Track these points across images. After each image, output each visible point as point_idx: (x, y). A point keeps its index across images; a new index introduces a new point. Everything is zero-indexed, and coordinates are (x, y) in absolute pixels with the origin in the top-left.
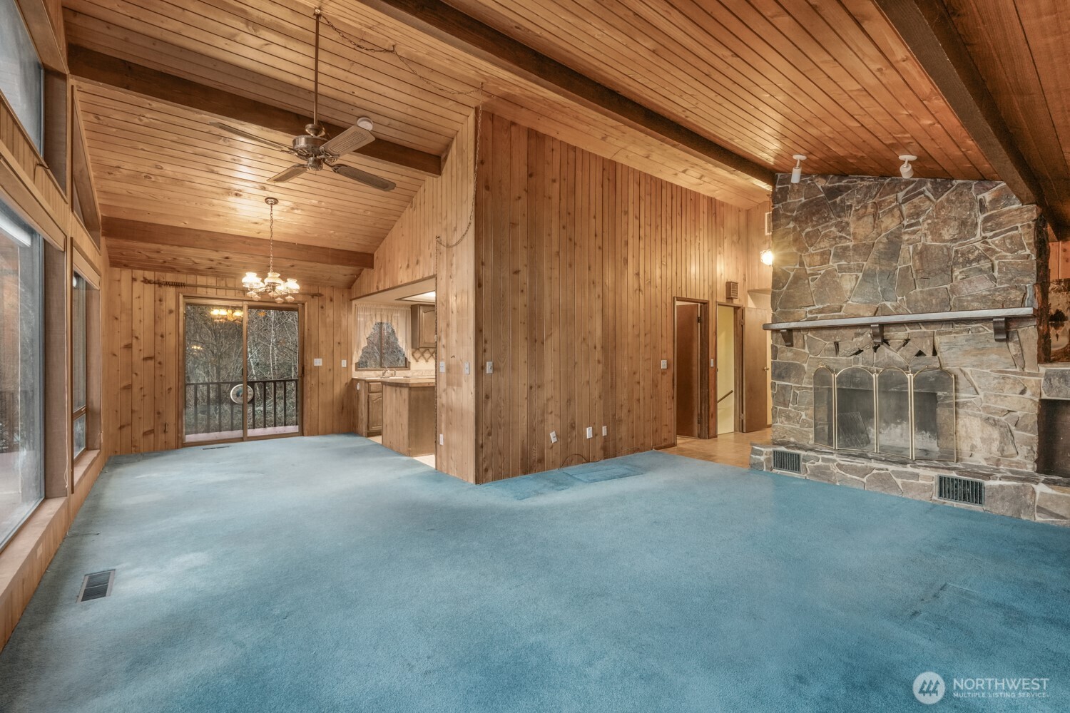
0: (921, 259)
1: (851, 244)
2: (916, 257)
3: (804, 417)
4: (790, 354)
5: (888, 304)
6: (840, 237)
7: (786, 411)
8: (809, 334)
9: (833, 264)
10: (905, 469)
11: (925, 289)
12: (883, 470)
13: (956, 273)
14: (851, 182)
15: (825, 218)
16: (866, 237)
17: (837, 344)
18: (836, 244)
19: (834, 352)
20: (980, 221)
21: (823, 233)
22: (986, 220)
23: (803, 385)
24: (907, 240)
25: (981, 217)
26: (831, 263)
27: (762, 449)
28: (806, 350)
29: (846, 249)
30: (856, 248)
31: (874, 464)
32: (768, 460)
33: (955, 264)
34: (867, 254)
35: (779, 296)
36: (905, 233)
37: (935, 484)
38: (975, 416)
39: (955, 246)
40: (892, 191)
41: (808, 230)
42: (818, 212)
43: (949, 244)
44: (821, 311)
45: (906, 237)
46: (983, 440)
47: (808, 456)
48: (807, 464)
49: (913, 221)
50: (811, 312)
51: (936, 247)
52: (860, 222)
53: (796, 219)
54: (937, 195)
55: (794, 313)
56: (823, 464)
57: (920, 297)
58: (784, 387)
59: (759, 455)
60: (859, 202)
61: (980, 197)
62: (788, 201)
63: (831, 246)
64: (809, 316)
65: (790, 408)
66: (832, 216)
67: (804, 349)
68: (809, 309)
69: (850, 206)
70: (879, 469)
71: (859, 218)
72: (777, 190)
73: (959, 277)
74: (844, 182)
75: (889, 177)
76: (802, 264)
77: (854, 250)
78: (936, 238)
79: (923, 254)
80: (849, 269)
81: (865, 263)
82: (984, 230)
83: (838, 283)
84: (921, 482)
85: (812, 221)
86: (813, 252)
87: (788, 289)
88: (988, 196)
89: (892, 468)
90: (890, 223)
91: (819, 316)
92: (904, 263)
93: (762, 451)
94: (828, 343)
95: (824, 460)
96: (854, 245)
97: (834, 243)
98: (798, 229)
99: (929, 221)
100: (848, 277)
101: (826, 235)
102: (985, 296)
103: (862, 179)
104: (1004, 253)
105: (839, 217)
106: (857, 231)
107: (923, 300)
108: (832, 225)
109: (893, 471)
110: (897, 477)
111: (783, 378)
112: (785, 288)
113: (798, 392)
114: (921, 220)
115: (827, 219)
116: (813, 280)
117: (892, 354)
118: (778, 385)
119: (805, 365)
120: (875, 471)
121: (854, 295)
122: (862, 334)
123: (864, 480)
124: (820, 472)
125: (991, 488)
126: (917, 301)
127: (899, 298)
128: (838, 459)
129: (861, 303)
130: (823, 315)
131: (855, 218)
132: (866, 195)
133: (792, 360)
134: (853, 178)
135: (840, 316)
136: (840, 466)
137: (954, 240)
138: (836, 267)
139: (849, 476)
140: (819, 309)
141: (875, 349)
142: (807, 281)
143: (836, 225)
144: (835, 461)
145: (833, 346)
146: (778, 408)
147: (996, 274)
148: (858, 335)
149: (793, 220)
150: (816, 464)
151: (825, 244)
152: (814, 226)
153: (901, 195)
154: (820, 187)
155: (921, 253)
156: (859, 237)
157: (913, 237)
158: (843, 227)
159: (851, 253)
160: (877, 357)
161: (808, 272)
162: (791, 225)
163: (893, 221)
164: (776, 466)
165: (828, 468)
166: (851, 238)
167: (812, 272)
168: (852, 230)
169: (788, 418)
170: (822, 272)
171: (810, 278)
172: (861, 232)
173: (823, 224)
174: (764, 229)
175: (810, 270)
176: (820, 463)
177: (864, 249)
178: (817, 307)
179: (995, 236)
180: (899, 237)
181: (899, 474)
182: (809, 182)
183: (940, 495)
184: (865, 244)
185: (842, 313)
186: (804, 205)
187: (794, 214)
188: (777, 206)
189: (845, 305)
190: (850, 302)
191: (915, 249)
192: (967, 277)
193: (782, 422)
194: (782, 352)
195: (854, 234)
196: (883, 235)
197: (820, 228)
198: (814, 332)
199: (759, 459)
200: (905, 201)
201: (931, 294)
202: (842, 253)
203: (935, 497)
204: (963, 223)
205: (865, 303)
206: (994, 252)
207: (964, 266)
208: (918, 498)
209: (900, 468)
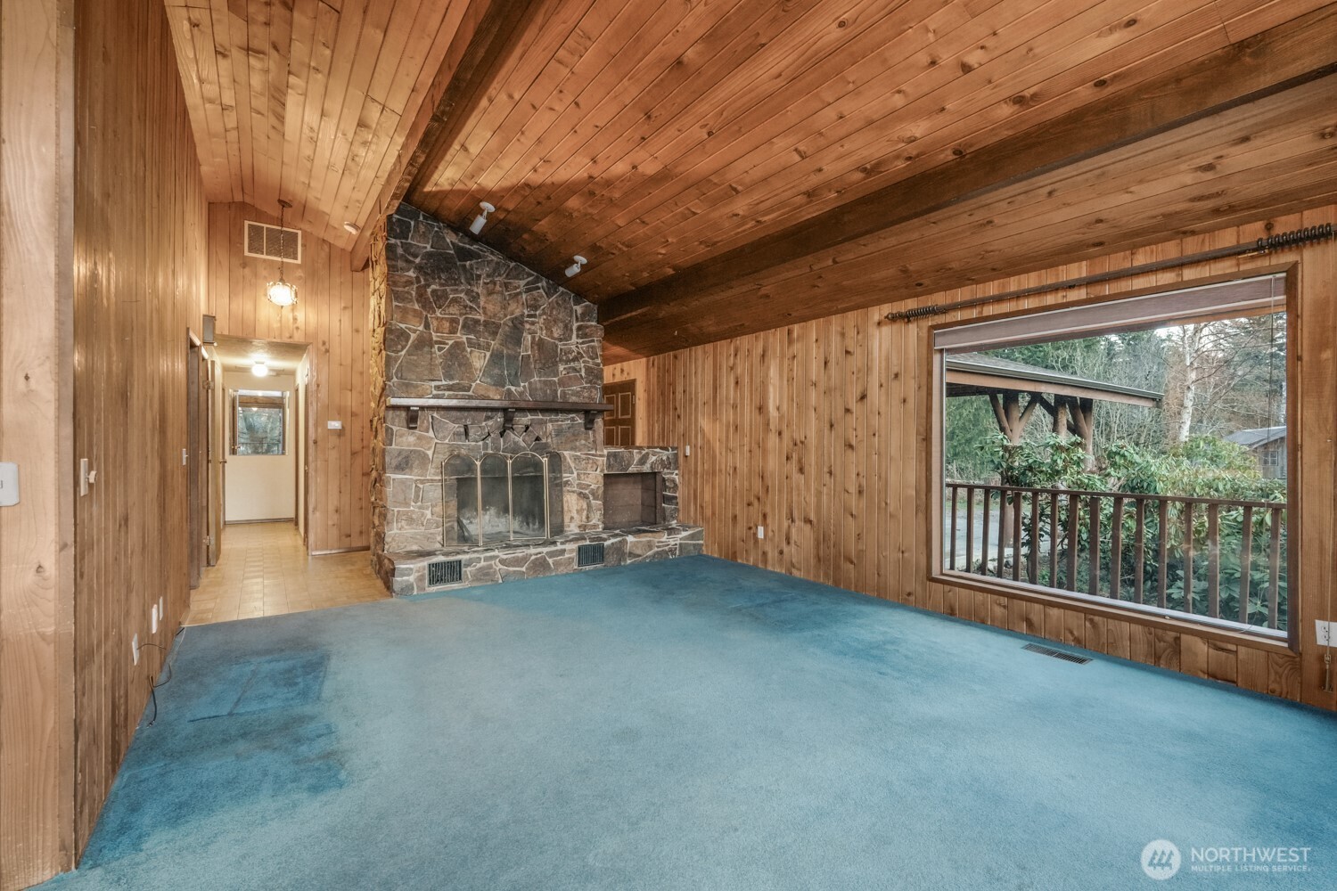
0: (539, 350)
1: (482, 318)
2: (536, 347)
3: (429, 516)
4: (412, 439)
5: (513, 388)
6: (471, 308)
7: (408, 512)
8: (435, 415)
9: (462, 337)
10: (555, 548)
11: (542, 379)
12: (540, 553)
13: (561, 368)
14: (481, 250)
15: (455, 280)
16: (495, 315)
17: (466, 428)
18: (466, 314)
19: (463, 437)
20: (574, 328)
21: (451, 296)
22: (579, 328)
23: (428, 478)
24: (529, 329)
25: (575, 325)
26: (459, 335)
27: (412, 566)
28: (431, 434)
29: (477, 322)
30: (486, 324)
31: (532, 550)
32: (421, 579)
33: (561, 360)
34: (495, 334)
35: (396, 361)
36: (527, 322)
37: (574, 554)
38: (573, 492)
39: (560, 345)
40: (517, 277)
41: (433, 287)
42: (447, 270)
43: (557, 342)
44: (450, 388)
45: (527, 326)
46: (578, 511)
47: (471, 559)
48: (469, 569)
49: (532, 313)
50: (438, 388)
51: (549, 341)
52: (490, 298)
53: (419, 268)
54: (549, 295)
55: (417, 386)
56: (485, 564)
57: (538, 386)
58: (403, 482)
59: (409, 575)
60: (488, 276)
61: (575, 307)
62: (409, 241)
63: (461, 315)
64: (435, 392)
65: (412, 508)
66: (462, 281)
67: (428, 432)
68: (433, 384)
69: (479, 277)
70: (537, 554)
71: (490, 293)
72: (394, 220)
73: (563, 373)
74: (474, 247)
75: (515, 261)
76: (427, 326)
77: (485, 326)
78: (549, 333)
79: (540, 345)
80: (479, 346)
81: (493, 342)
82: (578, 336)
83: (468, 359)
84: (567, 556)
85: (440, 278)
86: (439, 315)
87: (409, 353)
88: (579, 309)
89: (545, 550)
90: (516, 309)
91: (447, 393)
92: (526, 351)
93: (411, 569)
94: (457, 426)
95: (486, 559)
96: (484, 321)
97: (464, 311)
98: (423, 282)
99: (545, 317)
100: (477, 354)
101: (455, 300)
102: (578, 392)
103: (492, 253)
104: (587, 359)
105: (470, 284)
106: (486, 305)
107: (541, 389)
108: (462, 291)
109: (547, 553)
110: (550, 558)
111: (403, 470)
112: (403, 353)
113: (421, 486)
114: (537, 313)
115: (456, 282)
116: (440, 349)
117: (517, 439)
118: (394, 479)
119: (430, 453)
120: (533, 557)
121: (483, 375)
122: (492, 418)
123: (524, 569)
124: (484, 574)
125: (608, 546)
126: (536, 389)
127: (522, 384)
128: (500, 554)
129: (490, 385)
130: (451, 393)
131: (485, 292)
132: (494, 271)
133: (415, 445)
134: (485, 248)
135: (468, 395)
136: (503, 562)
137: (560, 340)
138: (465, 340)
139: (511, 569)
140: (448, 385)
141: (502, 435)
142: (433, 350)
143: (468, 292)
144: (497, 557)
145: (462, 430)
146: (396, 510)
147: (583, 375)
148: (488, 418)
149: (415, 268)
150: (479, 566)
151: (454, 310)
152: (442, 285)
153: (522, 283)
154: (448, 241)
155: (538, 345)
156: (489, 313)
157: (533, 328)
158: (475, 298)
159: (481, 328)
160: (504, 442)
161: (435, 339)
162: (411, 273)
163: (517, 308)
164: (431, 582)
165: (490, 567)
166: (481, 311)
167: (438, 339)
168: (482, 304)
169: (410, 521)
170: (450, 342)
171: (436, 346)
172: (490, 307)
173: (451, 285)
174: (243, 244)
175: (438, 336)
176: (483, 563)
177: (492, 327)
178: (444, 383)
179: (583, 343)
180: (522, 323)
181: (551, 554)
182: (436, 229)
183: (579, 563)
184: (494, 323)
185: (470, 393)
186: (429, 255)
187: (418, 260)
188: (393, 241)
189: (474, 385)
190: (478, 382)
191: (533, 338)
192: (568, 373)
193: (402, 527)
194: (401, 436)
195: (484, 308)
196: (509, 317)
197: (448, 289)
198: (442, 413)
199: (408, 581)
200: (528, 291)
201: (545, 382)
202: (470, 326)
203: (576, 567)
204: (566, 326)
205: (494, 385)
206: (582, 357)
207: (566, 364)
208: (565, 571)
209: (552, 548)
